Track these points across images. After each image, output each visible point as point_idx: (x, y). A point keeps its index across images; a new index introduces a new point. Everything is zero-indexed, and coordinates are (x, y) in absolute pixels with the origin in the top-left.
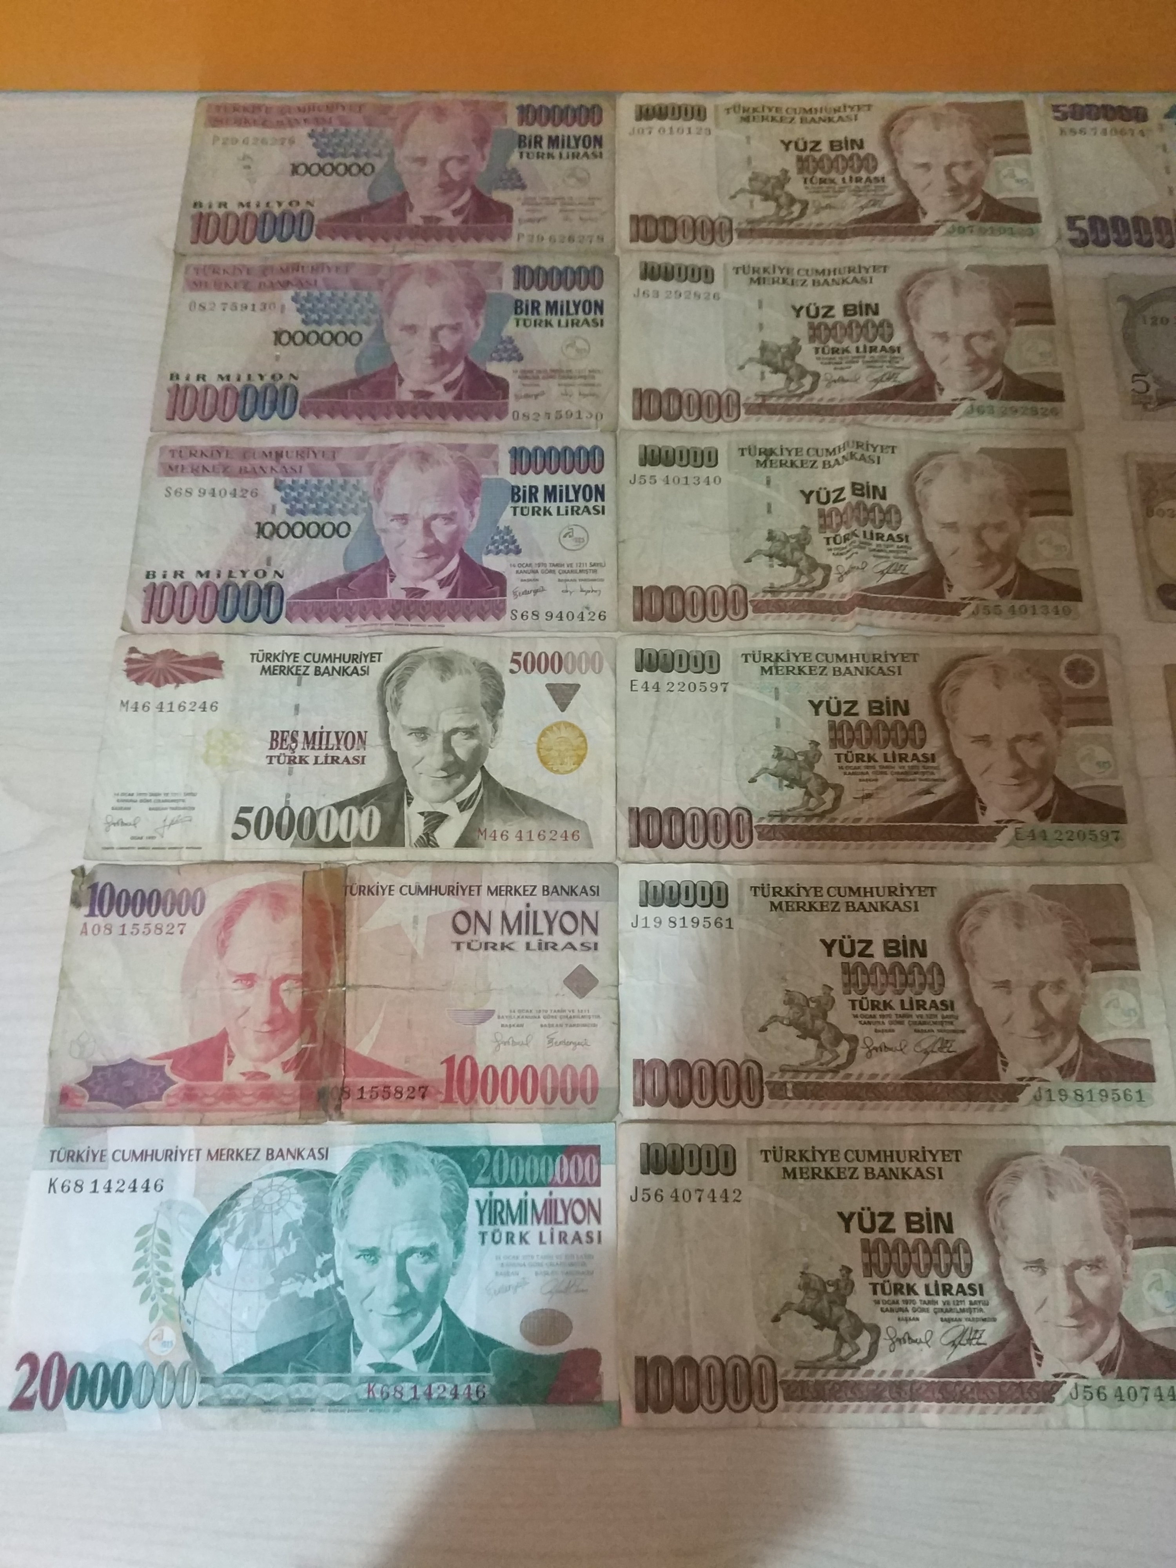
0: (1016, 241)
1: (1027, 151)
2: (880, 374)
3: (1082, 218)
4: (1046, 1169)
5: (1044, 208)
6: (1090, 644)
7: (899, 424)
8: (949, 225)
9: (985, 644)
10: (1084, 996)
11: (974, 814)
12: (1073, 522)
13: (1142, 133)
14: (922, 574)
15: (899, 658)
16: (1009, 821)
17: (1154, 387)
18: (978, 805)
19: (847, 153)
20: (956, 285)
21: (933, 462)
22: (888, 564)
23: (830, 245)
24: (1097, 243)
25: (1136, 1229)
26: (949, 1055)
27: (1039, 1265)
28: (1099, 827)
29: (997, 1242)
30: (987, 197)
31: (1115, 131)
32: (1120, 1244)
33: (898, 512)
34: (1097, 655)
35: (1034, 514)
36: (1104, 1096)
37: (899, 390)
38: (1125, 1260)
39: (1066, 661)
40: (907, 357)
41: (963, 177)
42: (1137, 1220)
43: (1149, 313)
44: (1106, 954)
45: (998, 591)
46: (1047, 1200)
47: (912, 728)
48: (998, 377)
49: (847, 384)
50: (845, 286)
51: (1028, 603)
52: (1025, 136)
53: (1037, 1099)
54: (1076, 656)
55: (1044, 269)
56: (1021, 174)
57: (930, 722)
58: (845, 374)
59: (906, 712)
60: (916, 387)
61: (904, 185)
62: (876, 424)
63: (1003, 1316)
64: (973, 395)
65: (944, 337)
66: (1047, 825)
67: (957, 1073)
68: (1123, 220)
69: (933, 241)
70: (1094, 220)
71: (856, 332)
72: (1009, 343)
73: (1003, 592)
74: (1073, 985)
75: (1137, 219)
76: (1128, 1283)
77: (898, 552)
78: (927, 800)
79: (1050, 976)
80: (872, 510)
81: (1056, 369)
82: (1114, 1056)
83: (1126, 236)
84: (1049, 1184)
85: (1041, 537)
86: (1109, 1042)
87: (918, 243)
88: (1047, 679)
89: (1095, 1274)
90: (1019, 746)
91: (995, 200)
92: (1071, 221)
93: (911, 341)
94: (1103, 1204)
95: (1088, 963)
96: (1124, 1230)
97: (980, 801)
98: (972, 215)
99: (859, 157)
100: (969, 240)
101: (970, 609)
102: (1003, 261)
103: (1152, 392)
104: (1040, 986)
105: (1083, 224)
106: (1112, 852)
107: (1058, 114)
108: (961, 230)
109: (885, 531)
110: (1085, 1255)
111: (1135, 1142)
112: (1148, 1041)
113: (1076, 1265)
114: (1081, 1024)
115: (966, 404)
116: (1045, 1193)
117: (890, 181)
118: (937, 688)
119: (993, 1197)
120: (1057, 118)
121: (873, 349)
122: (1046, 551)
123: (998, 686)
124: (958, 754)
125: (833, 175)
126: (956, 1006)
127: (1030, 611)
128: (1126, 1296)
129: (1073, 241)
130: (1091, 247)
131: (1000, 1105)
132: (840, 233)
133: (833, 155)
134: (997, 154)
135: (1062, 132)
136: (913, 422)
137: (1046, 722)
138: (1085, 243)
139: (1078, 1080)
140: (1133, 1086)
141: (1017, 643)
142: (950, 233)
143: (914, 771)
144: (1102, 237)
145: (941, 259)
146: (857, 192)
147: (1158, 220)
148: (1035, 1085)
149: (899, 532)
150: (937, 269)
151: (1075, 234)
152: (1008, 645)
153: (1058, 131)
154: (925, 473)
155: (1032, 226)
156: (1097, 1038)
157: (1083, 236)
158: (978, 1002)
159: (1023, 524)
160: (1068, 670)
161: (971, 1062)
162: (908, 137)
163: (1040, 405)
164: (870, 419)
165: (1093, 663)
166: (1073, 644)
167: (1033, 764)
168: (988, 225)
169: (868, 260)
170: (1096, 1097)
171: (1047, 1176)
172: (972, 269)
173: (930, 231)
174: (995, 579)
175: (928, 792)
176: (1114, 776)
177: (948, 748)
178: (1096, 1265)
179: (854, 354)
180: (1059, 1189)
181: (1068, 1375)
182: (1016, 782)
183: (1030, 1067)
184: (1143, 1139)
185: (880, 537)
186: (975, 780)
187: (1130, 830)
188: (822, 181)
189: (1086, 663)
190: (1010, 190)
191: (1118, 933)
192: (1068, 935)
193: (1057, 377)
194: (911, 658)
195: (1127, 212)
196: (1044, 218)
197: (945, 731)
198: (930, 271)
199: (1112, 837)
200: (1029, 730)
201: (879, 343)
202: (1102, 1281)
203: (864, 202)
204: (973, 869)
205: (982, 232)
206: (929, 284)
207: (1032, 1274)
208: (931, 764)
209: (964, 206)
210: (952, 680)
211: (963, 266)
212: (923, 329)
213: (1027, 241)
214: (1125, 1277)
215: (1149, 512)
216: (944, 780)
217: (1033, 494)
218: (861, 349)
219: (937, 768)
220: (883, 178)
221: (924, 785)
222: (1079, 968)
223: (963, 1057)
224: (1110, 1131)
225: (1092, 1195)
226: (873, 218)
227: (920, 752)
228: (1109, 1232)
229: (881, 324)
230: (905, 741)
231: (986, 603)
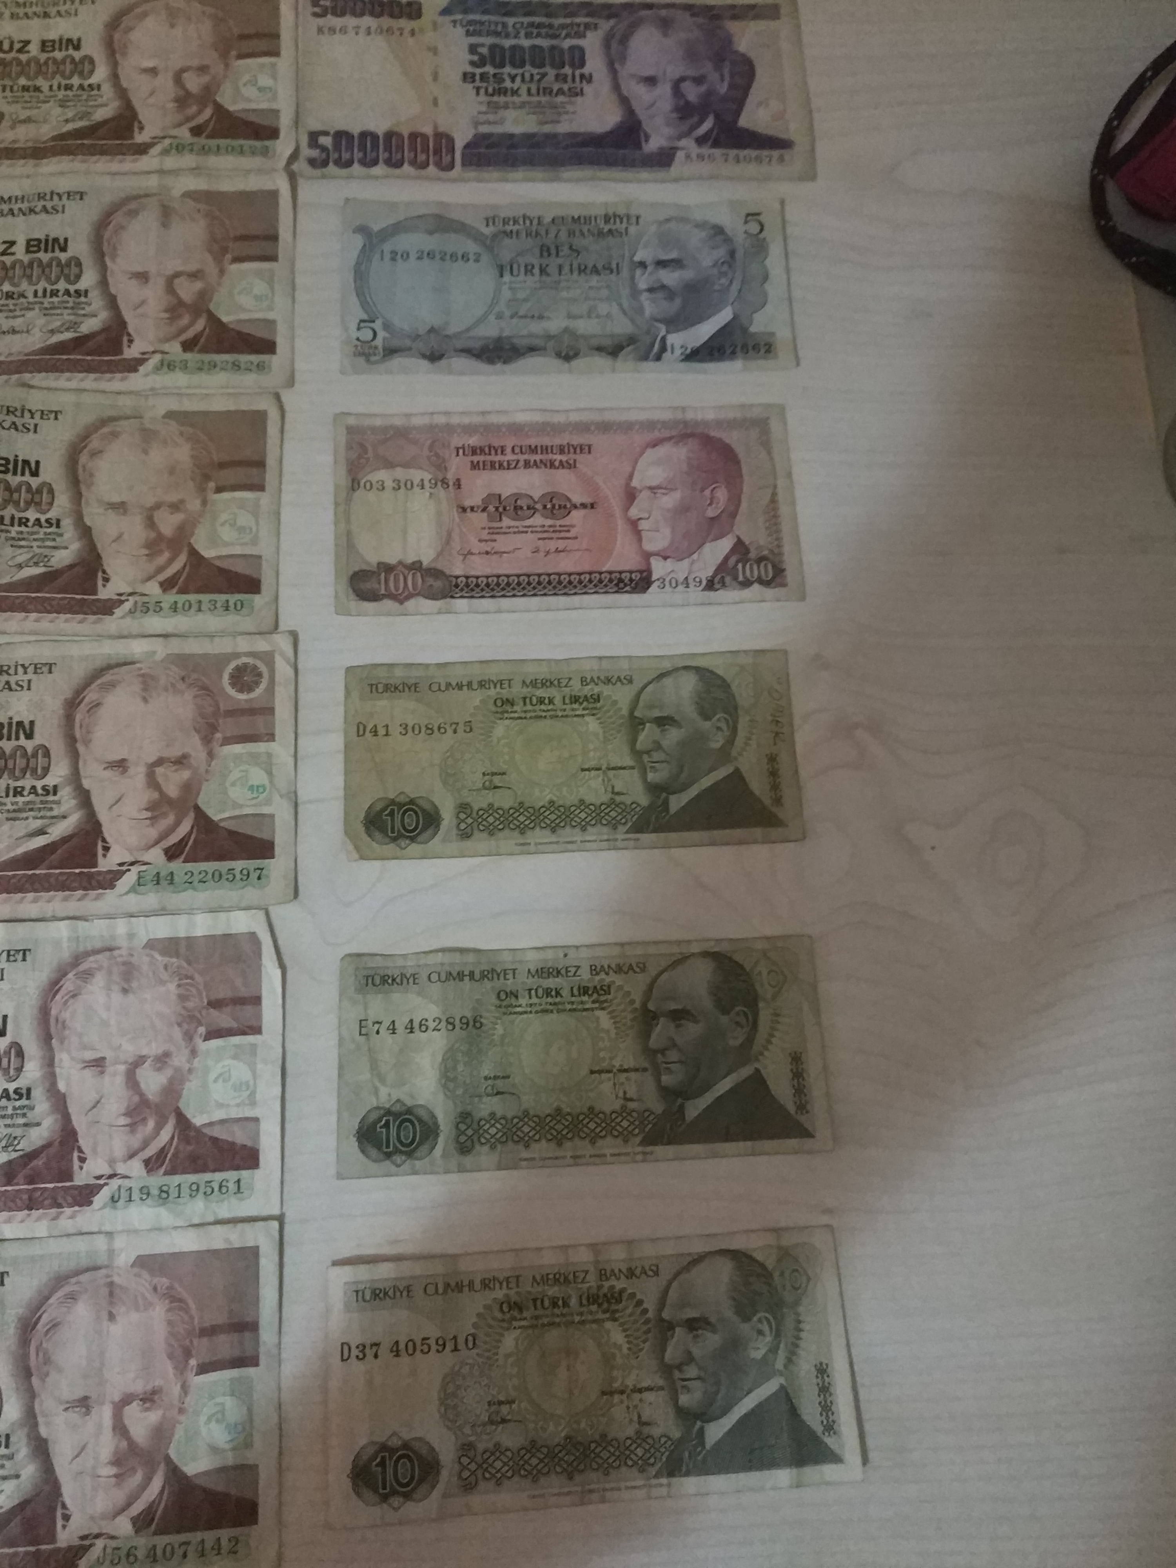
0: (246, 162)
1: (277, 54)
2: (58, 323)
3: (326, 133)
4: (111, 1284)
5: (285, 122)
6: (262, 645)
7: (73, 384)
8: (167, 142)
9: (138, 648)
10: (190, 1071)
11: (95, 855)
12: (265, 499)
13: (413, 33)
14: (71, 567)
15: (31, 669)
16: (132, 864)
17: (381, 334)
18: (100, 844)
19: (58, 55)
20: (166, 214)
21: (105, 430)
22: (29, 556)
23: (22, 167)
24: (339, 163)
25: (203, 1348)
26: (14, 1155)
27: (84, 1404)
28: (239, 865)
29: (35, 1381)
30: (219, 109)
31: (381, 31)
32: (181, 1369)
33: (51, 491)
34: (268, 658)
35: (219, 490)
36: (195, 1189)
37: (79, 343)
38: (185, 1389)
39: (233, 665)
40: (96, 302)
41: (193, 83)
42: (205, 1340)
43: (387, 247)
44: (223, 1018)
45: (161, 584)
46: (105, 1323)
47: (35, 755)
48: (200, 324)
49: (18, 336)
50: (33, 216)
51: (193, 597)
52: (277, 36)
53: (114, 1200)
54: (245, 660)
55: (274, 195)
56: (265, 80)
57: (57, 747)
58: (18, 323)
59: (29, 736)
60: (100, 338)
61: (123, 94)
62: (44, 384)
63: (29, 1471)
64: (166, 347)
65: (143, 277)
66: (178, 867)
67: (20, 1178)
68: (374, 137)
69: (146, 162)
70: (341, 136)
71: (36, 271)
72: (219, 284)
73: (167, 585)
74: (180, 1060)
75: (390, 135)
76: (182, 1418)
77: (43, 540)
78: (40, 842)
79: (154, 1049)
80: (18, 489)
81: (270, 316)
82: (215, 1140)
83: (374, 154)
84: (111, 1303)
85: (224, 517)
86: (211, 1124)
87: (129, 164)
88: (205, 688)
89: (147, 1409)
90: (159, 770)
91: (227, 111)
92: (314, 136)
93: (104, 283)
94: (170, 1323)
95: (202, 1030)
96: (188, 1353)
97: (104, 840)
98: (197, 131)
99: (73, 60)
100: (188, 160)
101: (127, 606)
102: (226, 186)
103: (379, 342)
104: (140, 1061)
105: (326, 141)
106: (251, 894)
107: (317, 10)
108: (180, 148)
109: (32, 515)
110: (139, 1387)
111: (219, 1245)
112: (257, 1120)
113: (127, 1400)
114: (182, 1105)
115: (157, 358)
116: (105, 1315)
117: (107, 90)
118: (72, 705)
119: (39, 1326)
120: (315, 15)
121: (54, 293)
122: (227, 534)
123: (145, 700)
124: (86, 784)
125: (40, 82)
126: (33, 1093)
127: (195, 607)
128: (179, 1433)
129: (312, 162)
130: (332, 168)
131: (68, 1211)
132: (38, 153)
133: (43, 57)
134: (240, 57)
135: (320, 30)
136: (89, 381)
137: (196, 740)
138: (325, 164)
139: (166, 1173)
140: (231, 1176)
141: (176, 647)
142: (166, 152)
143: (29, 807)
144: (346, 156)
145: (153, 182)
146: (63, 103)
147: (414, 136)
148: (115, 1183)
149: (48, 516)
150: (147, 196)
151: (315, 153)
152: (161, 649)
153: (315, 29)
154: (95, 443)
155: (267, 143)
156: (198, 1121)
157: (324, 156)
158: (62, 1086)
159: (204, 503)
160: (232, 676)
161: (39, 1162)
162: (135, 36)
163: (244, 358)
164: (38, 379)
165: (263, 668)
166: (243, 645)
167: (172, 791)
168: (213, 143)
169: (63, 185)
170: (185, 1191)
171: (111, 1294)
172: (188, 195)
173: (142, 150)
174: (160, 570)
175: (41, 832)
176: (268, 802)
177: (75, 777)
178: (149, 1398)
179: (31, 298)
180: (123, 1309)
181: (98, 1536)
182: (149, 814)
183: (112, 1162)
184: (227, 1240)
185: (23, 522)
186: (103, 816)
187: (277, 867)
188: (25, 89)
189: (255, 667)
190: (249, 100)
191: (243, 992)
192: (183, 998)
193: (270, 324)
194: (45, 669)
195: (380, 127)
196: (282, 134)
197: (75, 756)
198: (136, 197)
199: (254, 876)
200: (175, 752)
201: (62, 285)
202: (154, 1417)
203: (70, 114)
204: (80, 924)
205: (204, 151)
206: (133, 213)
207: (74, 1416)
208: (51, 798)
209: (188, 119)
210: (91, 695)
211: (176, 193)
212: (118, 268)
213: (257, 162)
214: (181, 1411)
215: (354, 484)
216: (64, 817)
217: (222, 465)
218: (40, 294)
219: (58, 803)
220: (99, 87)
221: (39, 823)
222: (189, 1037)
223: (31, 1156)
224: (192, 1233)
225: (159, 1313)
226: (78, 134)
227: (39, 784)
228: (171, 1356)
229: (68, 264)
230: (24, 772)
231: (145, 599)
